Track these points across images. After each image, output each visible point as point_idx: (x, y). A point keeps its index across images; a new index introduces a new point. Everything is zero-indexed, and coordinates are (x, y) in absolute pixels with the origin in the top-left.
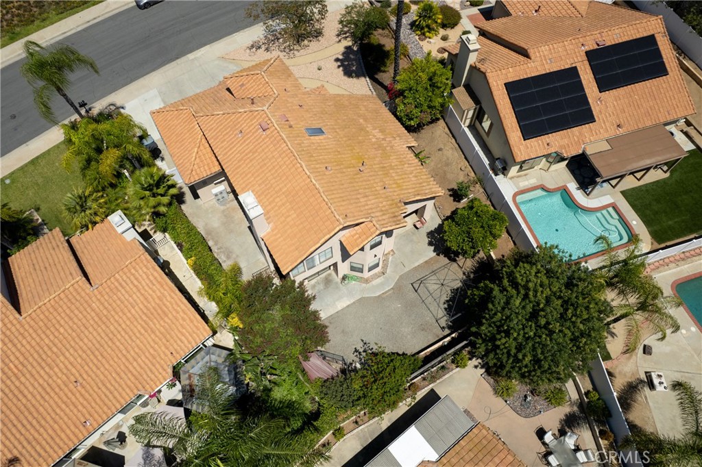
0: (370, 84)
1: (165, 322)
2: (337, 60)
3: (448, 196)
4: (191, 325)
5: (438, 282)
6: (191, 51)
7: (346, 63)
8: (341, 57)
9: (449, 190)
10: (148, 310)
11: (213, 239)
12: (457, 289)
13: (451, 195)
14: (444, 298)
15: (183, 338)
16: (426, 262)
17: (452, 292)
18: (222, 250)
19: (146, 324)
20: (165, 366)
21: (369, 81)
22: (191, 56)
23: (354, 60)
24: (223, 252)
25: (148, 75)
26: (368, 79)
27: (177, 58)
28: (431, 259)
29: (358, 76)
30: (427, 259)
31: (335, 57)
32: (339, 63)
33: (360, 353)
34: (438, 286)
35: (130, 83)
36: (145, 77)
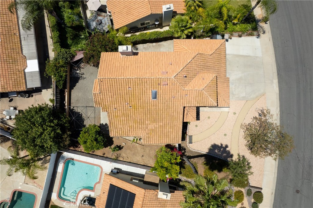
0: (201, 152)
1: (125, 14)
2: (227, 146)
3: (121, 144)
4: (120, 23)
5: (90, 117)
6: (279, 82)
7: (222, 150)
8: (227, 149)
9: (123, 147)
10: (131, 9)
11: (156, 46)
12: (84, 121)
13: (120, 146)
14: (83, 115)
15: (117, 18)
16: (100, 118)
17: (84, 119)
18: (149, 47)
19: (127, 7)
20: (112, 9)
21: (203, 153)
22: (276, 81)
23: (222, 154)
24: (147, 47)
25: (274, 56)
26: (205, 153)
27: (278, 74)
28: (100, 121)
29: (210, 150)
30: (101, 119)
31: (229, 146)
32: (224, 146)
33: (82, 75)
34: (89, 116)
35: (274, 47)
36: (274, 55)
